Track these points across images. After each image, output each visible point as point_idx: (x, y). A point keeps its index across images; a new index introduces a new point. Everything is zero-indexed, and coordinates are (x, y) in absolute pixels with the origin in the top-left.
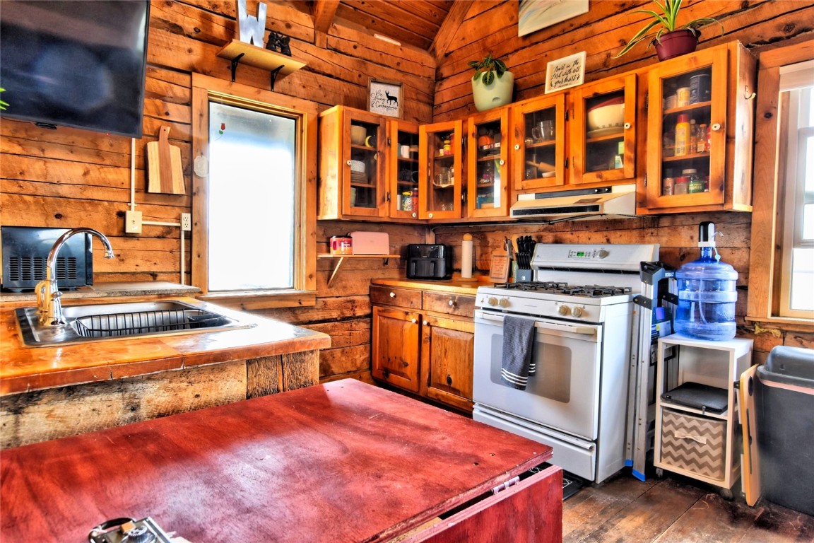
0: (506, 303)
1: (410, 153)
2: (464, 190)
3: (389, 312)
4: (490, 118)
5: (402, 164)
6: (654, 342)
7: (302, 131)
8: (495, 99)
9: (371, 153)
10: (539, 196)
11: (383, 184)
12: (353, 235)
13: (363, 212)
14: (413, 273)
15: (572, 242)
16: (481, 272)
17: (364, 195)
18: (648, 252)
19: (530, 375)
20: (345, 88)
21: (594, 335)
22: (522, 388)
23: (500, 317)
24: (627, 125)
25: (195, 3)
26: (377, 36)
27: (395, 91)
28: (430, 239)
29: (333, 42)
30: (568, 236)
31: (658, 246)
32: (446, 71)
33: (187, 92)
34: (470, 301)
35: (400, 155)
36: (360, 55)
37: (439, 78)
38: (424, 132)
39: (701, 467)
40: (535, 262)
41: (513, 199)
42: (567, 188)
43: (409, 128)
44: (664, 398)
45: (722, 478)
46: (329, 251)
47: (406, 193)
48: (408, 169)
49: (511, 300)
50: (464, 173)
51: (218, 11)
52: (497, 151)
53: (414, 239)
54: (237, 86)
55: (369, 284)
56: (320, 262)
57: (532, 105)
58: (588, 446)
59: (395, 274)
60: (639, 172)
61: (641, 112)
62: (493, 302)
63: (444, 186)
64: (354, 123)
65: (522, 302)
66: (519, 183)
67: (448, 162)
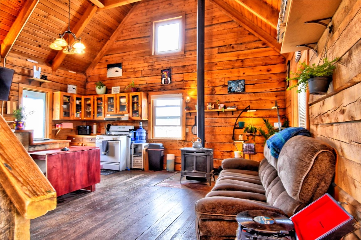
0: (102, 138)
1: (79, 102)
2: (94, 113)
3: (73, 143)
4: (100, 97)
5: (77, 105)
6: (131, 144)
7: (48, 96)
8: (101, 92)
9: (68, 103)
10: (111, 115)
11: (72, 111)
12: (62, 123)
13: (67, 118)
14: (80, 133)
15: (119, 125)
16: (98, 132)
17: (67, 113)
18: (132, 127)
19: (107, 152)
20: (60, 85)
21: (118, 143)
22: (105, 155)
23: (101, 141)
24: (126, 103)
25: (20, 66)
26: (70, 71)
27: (75, 87)
28: (85, 124)
29: (57, 73)
30: (118, 124)
31: (134, 126)
32: (89, 80)
33: (17, 88)
34: (95, 139)
35: (76, 103)
36: (65, 76)
37: (87, 82)
38: (83, 97)
39: (139, 166)
40: (111, 130)
41: (105, 116)
42: (116, 114)
43: (79, 96)
44: (133, 155)
45: (142, 167)
46: (55, 128)
47: (78, 113)
48: (79, 107)
49: (104, 137)
50: (94, 109)
51: (26, 67)
52: (101, 104)
53: (80, 124)
54: (31, 86)
55: (67, 137)
56: (53, 131)
57: (109, 96)
58: (118, 164)
59: (74, 134)
60: (129, 112)
61: (129, 101)
62: (100, 138)
63: (88, 111)
64: (64, 96)
65: (106, 138)
66: (106, 112)
67: (89, 105)
